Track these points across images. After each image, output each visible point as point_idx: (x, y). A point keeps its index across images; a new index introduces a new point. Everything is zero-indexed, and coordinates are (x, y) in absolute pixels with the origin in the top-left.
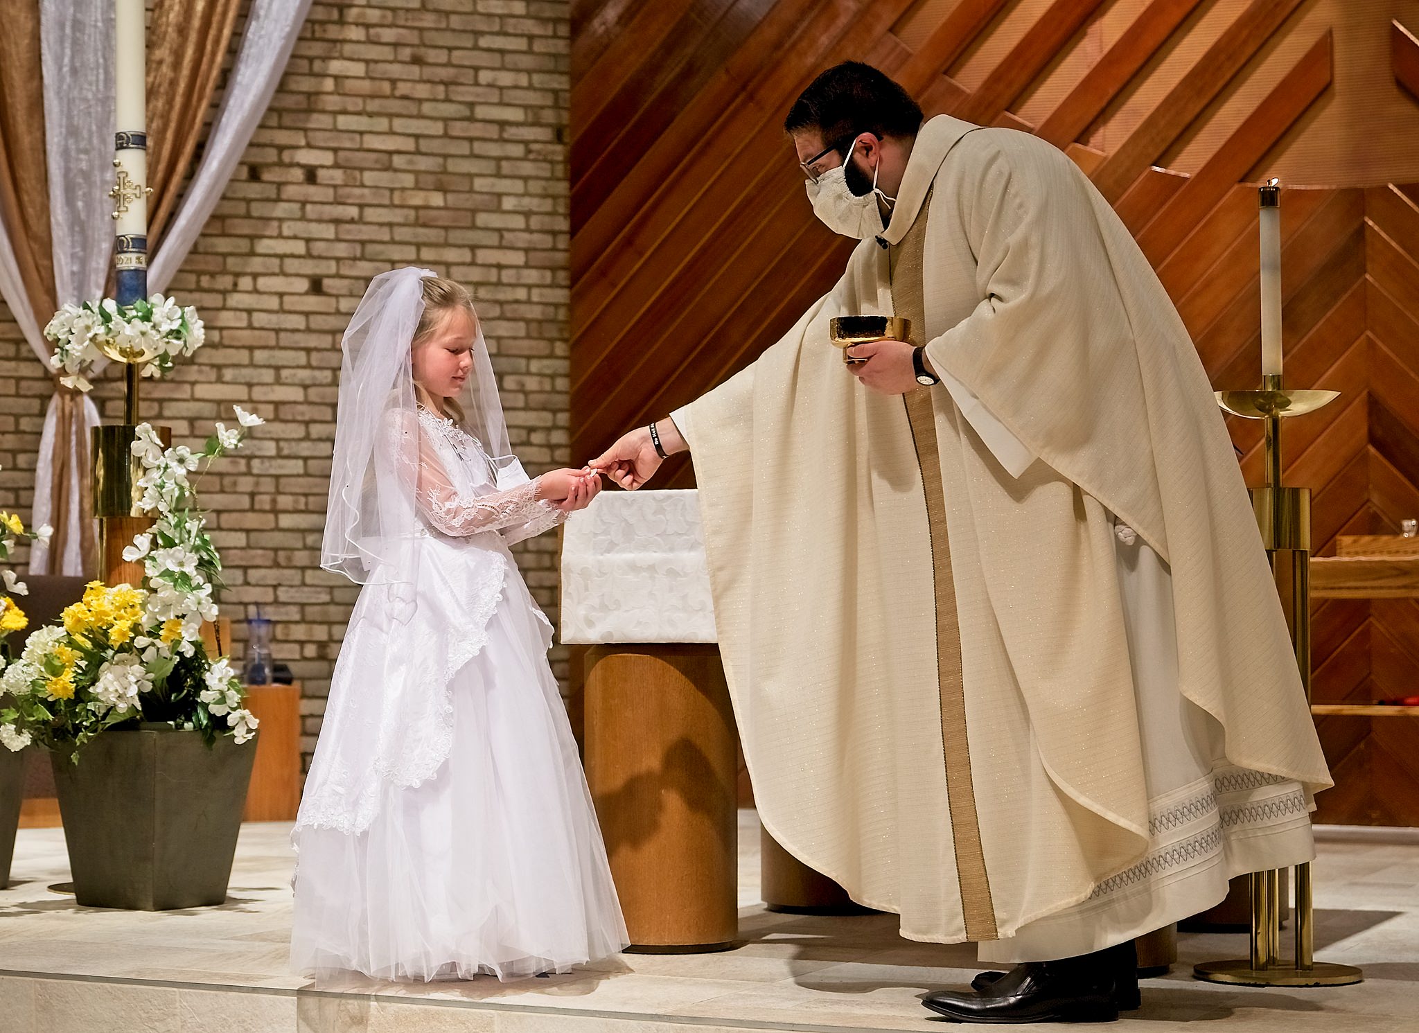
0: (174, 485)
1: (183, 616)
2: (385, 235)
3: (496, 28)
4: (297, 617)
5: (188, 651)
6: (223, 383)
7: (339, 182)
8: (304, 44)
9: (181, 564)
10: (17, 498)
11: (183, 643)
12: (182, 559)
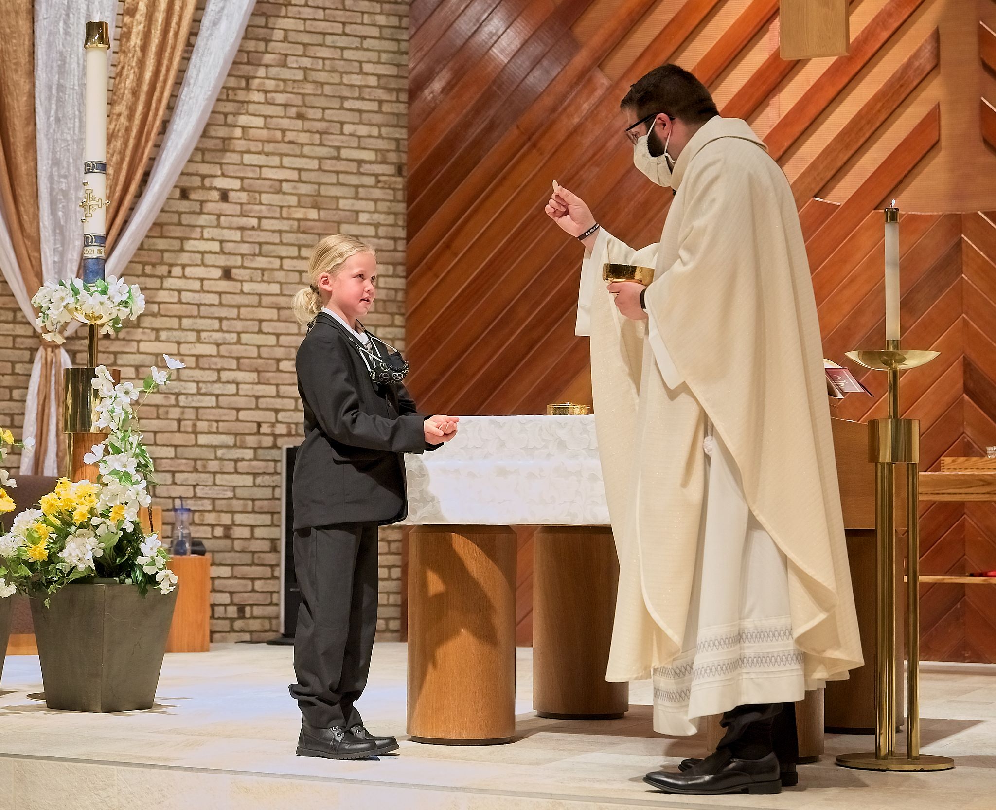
0: (121, 410)
1: (126, 503)
2: (276, 238)
3: (356, 95)
4: (210, 508)
5: (129, 527)
6: (160, 341)
7: (244, 201)
8: (221, 104)
9: (125, 466)
10: (12, 420)
11: (125, 521)
12: (127, 462)
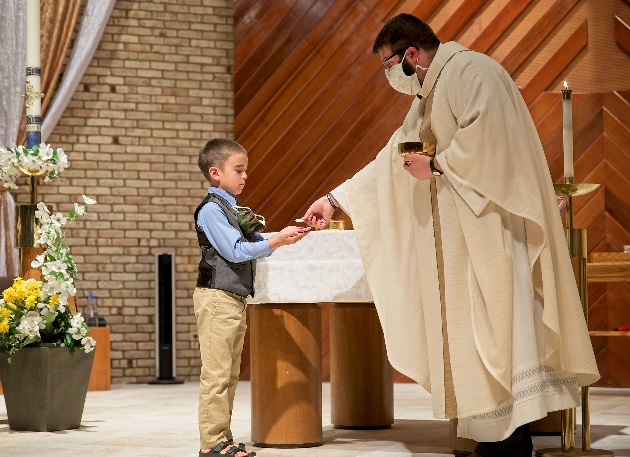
0: (55, 232)
1: (60, 293)
2: (148, 116)
3: (199, 20)
4: (108, 295)
5: (62, 310)
6: (72, 186)
7: (126, 92)
8: (110, 28)
9: (59, 269)
11: (60, 306)
12: (60, 266)
